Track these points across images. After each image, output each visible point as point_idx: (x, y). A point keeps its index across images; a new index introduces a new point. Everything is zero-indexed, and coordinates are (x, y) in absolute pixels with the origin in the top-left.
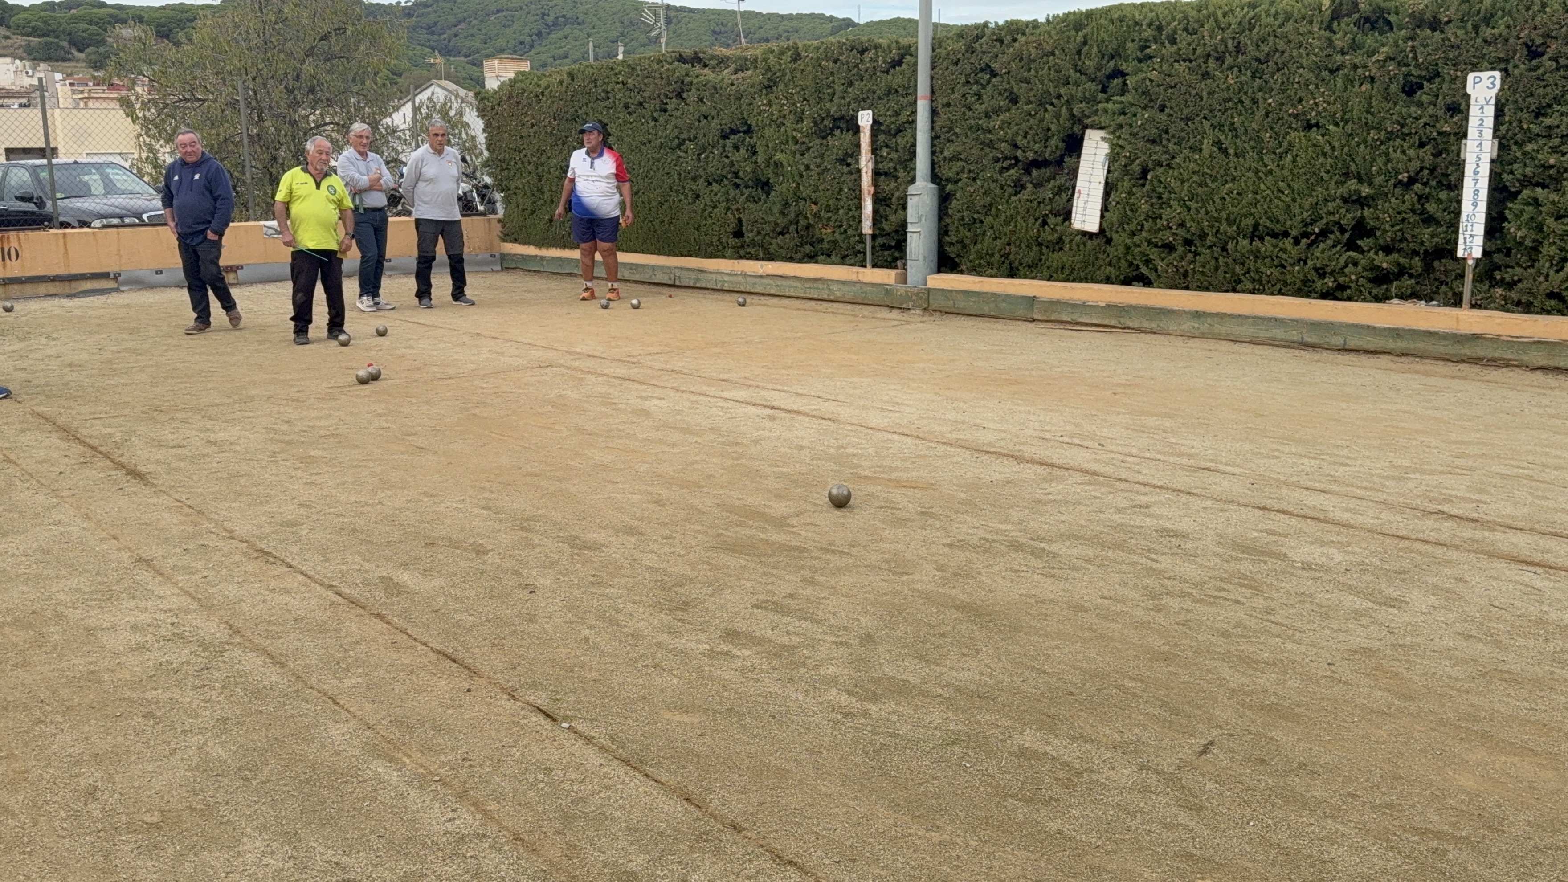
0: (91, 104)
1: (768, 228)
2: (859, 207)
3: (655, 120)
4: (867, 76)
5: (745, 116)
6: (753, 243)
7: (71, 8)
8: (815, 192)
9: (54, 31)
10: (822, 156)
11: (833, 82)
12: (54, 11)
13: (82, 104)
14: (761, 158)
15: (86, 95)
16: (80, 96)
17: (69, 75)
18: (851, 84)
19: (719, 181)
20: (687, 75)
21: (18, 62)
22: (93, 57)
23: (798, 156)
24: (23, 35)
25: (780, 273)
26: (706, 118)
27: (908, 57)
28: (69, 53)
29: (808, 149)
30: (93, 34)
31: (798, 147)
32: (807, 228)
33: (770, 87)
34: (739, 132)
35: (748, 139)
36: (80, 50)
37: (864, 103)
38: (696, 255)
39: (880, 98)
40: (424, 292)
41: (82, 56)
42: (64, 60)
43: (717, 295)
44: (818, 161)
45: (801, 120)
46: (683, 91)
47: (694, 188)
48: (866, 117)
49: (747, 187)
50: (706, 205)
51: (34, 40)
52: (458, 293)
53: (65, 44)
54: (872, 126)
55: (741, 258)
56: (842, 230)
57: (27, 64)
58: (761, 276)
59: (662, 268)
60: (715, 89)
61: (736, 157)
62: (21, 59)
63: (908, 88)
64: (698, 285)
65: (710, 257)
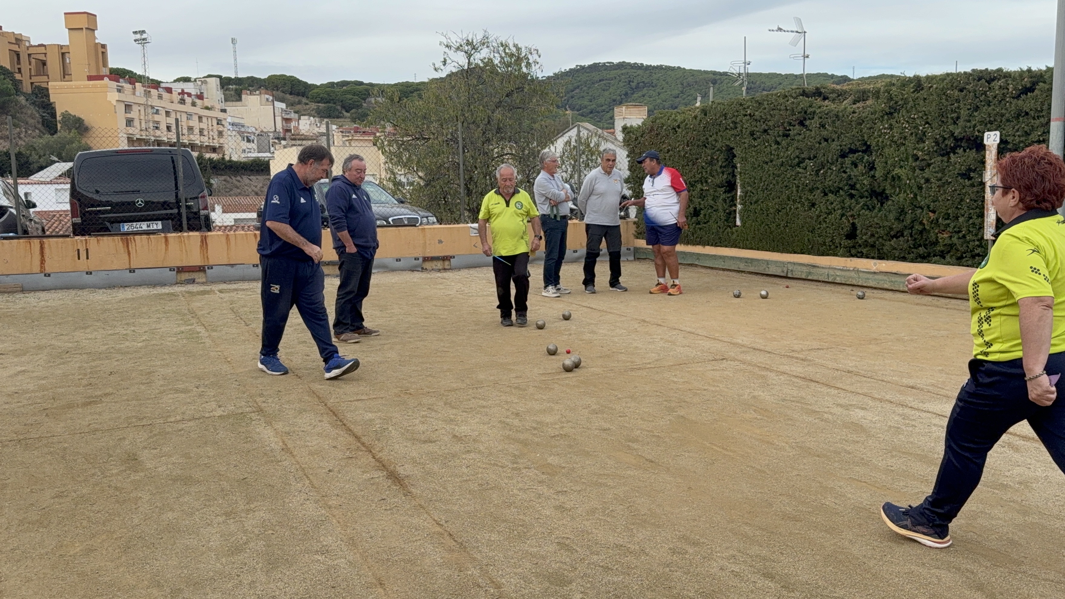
0: (353, 144)
1: (882, 232)
2: (982, 215)
3: (778, 143)
4: (996, 101)
5: (866, 138)
6: (866, 244)
7: (344, 86)
8: (934, 202)
9: (333, 100)
10: (943, 171)
11: (959, 108)
12: (334, 87)
13: (347, 143)
14: (879, 173)
15: (350, 138)
16: (347, 138)
17: (341, 126)
18: (977, 108)
19: (836, 192)
20: (810, 106)
21: (312, 118)
22: (354, 115)
23: (918, 171)
24: (315, 102)
25: (894, 271)
26: (826, 140)
27: (1041, 84)
28: (341, 113)
29: (929, 165)
30: (355, 101)
31: (918, 163)
32: (921, 232)
33: (891, 114)
34: (859, 151)
35: (866, 157)
36: (347, 111)
37: (990, 125)
38: (809, 252)
39: (1008, 120)
40: (589, 280)
41: (348, 115)
42: (338, 117)
43: (828, 287)
44: (939, 175)
45: (921, 140)
46: (805, 119)
47: (811, 197)
48: (993, 138)
49: (862, 197)
50: (821, 211)
51: (322, 105)
52: (614, 282)
53: (339, 108)
54: (999, 145)
55: (852, 256)
56: (961, 235)
57: (317, 119)
58: (875, 273)
59: (776, 262)
60: (837, 116)
61: (855, 172)
62: (314, 117)
63: (1042, 111)
64: (810, 278)
65: (823, 255)
